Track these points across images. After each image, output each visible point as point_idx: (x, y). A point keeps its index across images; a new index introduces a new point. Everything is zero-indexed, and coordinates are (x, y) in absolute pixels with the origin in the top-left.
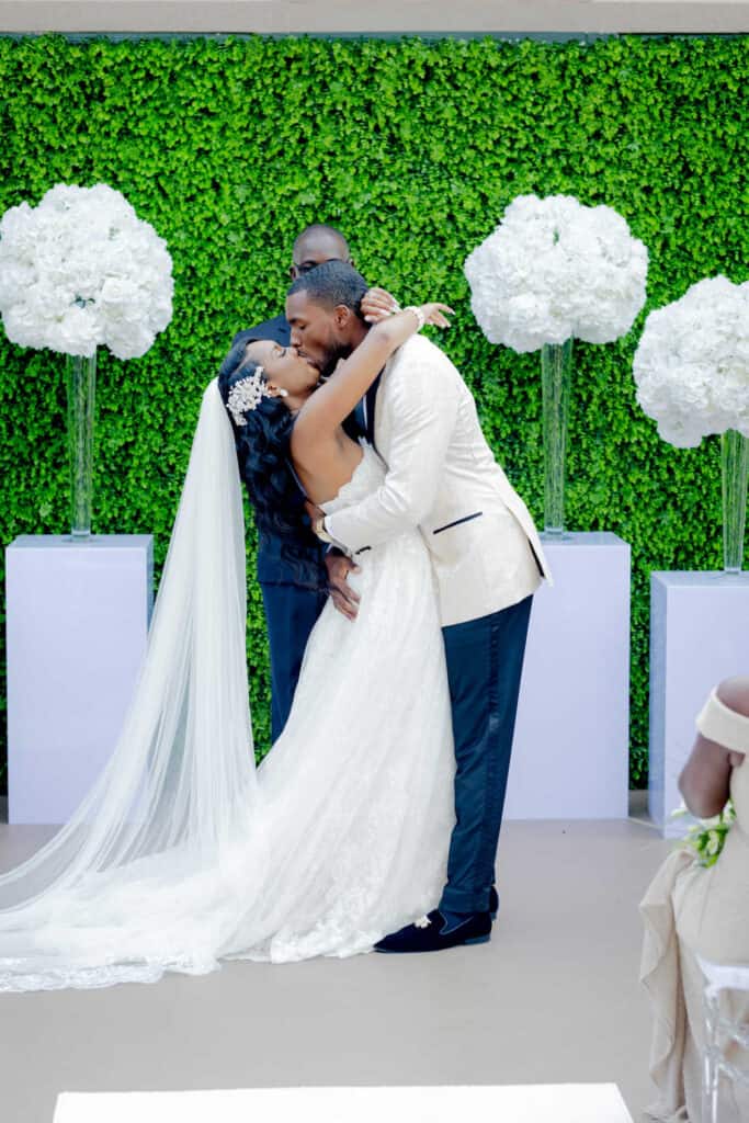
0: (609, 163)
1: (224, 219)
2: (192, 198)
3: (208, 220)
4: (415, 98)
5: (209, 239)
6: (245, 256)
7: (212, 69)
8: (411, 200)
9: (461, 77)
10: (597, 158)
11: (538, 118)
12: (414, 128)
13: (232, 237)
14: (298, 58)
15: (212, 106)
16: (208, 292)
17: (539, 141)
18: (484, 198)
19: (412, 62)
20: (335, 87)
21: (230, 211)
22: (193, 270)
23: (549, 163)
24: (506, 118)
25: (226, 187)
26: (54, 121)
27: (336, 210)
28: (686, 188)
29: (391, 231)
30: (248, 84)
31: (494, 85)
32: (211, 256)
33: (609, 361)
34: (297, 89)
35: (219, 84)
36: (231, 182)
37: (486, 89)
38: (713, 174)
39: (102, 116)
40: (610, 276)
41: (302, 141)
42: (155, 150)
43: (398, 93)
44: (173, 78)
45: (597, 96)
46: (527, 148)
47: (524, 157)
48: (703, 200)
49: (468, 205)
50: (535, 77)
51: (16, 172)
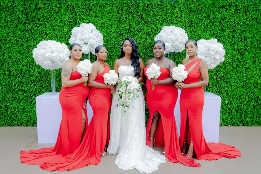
0: (179, 21)
1: (113, 31)
2: (107, 28)
3: (110, 31)
4: (145, 10)
5: (110, 35)
6: (117, 38)
7: (111, 5)
8: (145, 28)
9: (153, 6)
10: (177, 21)
11: (167, 14)
12: (145, 15)
13: (114, 34)
14: (125, 3)
15: (111, 11)
16: (110, 44)
17: (167, 18)
18: (157, 28)
19: (145, 4)
20: (132, 8)
21: (114, 30)
22: (108, 40)
23: (169, 21)
24: (161, 14)
25: (113, 26)
26: (84, 14)
27: (132, 30)
28: (192, 26)
29: (141, 33)
30: (117, 8)
31: (159, 8)
32: (111, 38)
33: (178, 56)
34: (126, 8)
35: (112, 8)
36: (114, 25)
37: (158, 9)
38: (196, 24)
39: (92, 13)
40: (182, 39)
41: (126, 18)
42: (101, 19)
43: (143, 9)
44: (104, 7)
45: (177, 9)
46: (165, 19)
47: (164, 20)
48: (194, 28)
49: (155, 29)
50: (166, 6)
51: (77, 23)
